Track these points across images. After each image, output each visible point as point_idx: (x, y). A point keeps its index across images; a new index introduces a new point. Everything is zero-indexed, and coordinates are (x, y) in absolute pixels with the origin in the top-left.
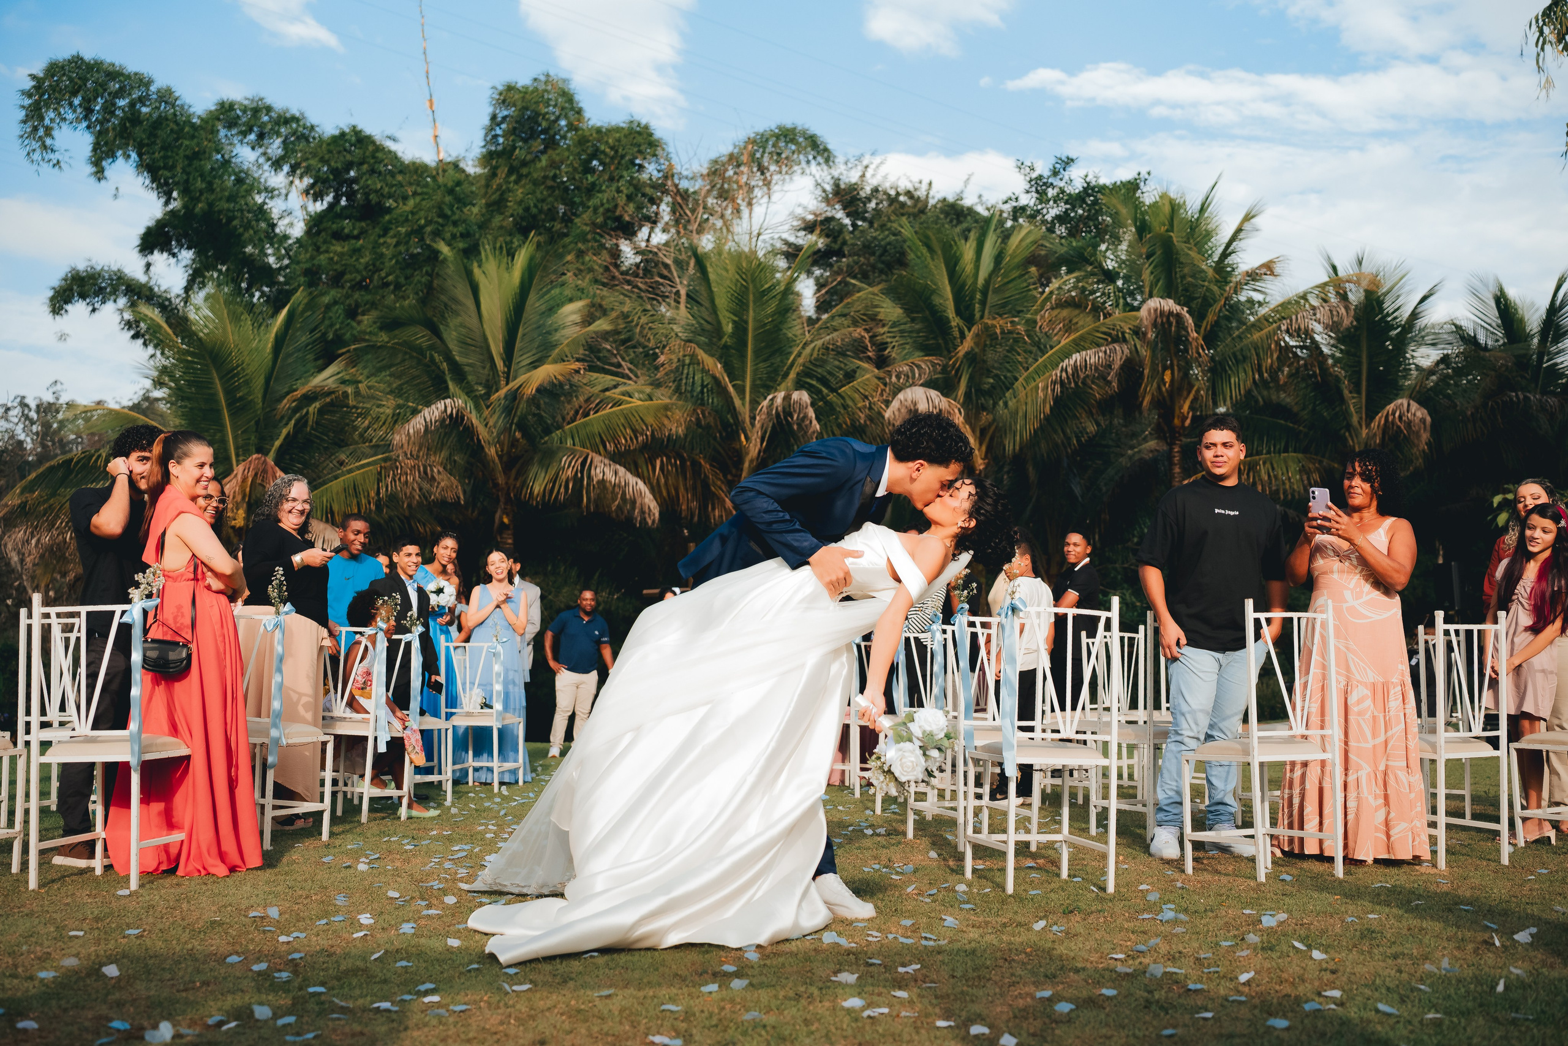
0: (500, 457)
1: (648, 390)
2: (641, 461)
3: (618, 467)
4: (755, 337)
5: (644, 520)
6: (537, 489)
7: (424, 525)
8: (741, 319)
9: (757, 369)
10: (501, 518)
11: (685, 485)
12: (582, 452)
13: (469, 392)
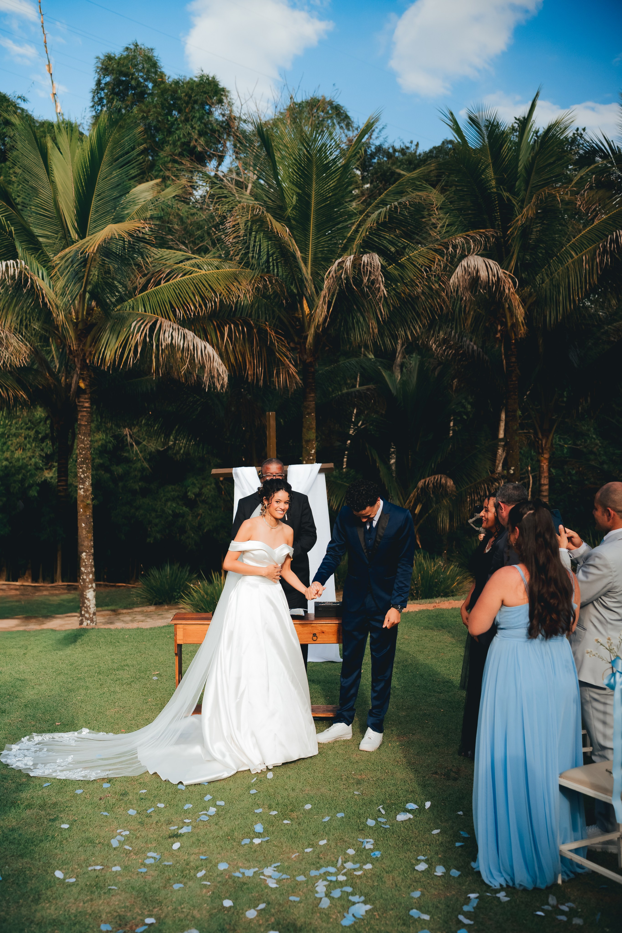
0: (76, 325)
1: (216, 262)
2: (210, 329)
3: (187, 331)
4: (316, 211)
5: (212, 385)
6: (109, 355)
7: (7, 390)
8: (304, 192)
9: (318, 243)
10: (77, 383)
11: (252, 351)
12: (151, 317)
13: (45, 262)
